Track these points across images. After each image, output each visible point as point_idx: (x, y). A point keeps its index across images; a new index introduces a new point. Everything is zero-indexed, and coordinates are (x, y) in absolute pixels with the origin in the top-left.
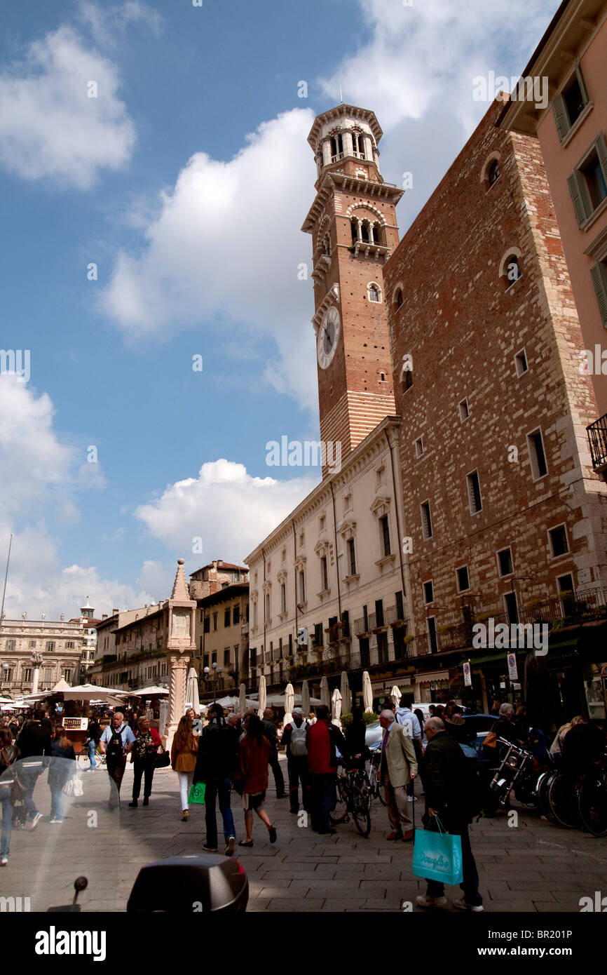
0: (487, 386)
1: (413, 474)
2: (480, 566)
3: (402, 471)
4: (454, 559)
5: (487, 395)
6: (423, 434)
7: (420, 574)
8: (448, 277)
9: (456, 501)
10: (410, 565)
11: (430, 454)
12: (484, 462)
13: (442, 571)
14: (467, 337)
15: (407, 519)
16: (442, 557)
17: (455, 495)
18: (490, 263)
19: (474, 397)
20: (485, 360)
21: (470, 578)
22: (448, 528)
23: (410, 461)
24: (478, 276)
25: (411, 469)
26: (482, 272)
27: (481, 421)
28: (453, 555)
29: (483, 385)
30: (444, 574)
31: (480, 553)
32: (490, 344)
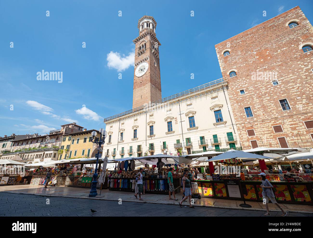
0: (291, 77)
1: (238, 99)
2: (290, 125)
3: (230, 98)
4: (272, 123)
5: (291, 79)
6: (245, 88)
7: (244, 127)
8: (263, 48)
9: (271, 107)
10: (236, 125)
11: (251, 94)
12: (292, 97)
13: (261, 127)
14: (276, 64)
15: (233, 112)
16: (261, 122)
17: (270, 105)
18: (293, 46)
19: (283, 79)
20: (290, 70)
21: (283, 129)
22: (265, 114)
23: (235, 95)
24: (285, 49)
25: (236, 97)
26: (287, 48)
27: (288, 86)
28: (270, 122)
29: (288, 76)
30: (263, 127)
31: (290, 122)
32: (293, 66)
